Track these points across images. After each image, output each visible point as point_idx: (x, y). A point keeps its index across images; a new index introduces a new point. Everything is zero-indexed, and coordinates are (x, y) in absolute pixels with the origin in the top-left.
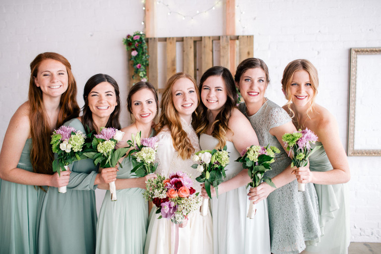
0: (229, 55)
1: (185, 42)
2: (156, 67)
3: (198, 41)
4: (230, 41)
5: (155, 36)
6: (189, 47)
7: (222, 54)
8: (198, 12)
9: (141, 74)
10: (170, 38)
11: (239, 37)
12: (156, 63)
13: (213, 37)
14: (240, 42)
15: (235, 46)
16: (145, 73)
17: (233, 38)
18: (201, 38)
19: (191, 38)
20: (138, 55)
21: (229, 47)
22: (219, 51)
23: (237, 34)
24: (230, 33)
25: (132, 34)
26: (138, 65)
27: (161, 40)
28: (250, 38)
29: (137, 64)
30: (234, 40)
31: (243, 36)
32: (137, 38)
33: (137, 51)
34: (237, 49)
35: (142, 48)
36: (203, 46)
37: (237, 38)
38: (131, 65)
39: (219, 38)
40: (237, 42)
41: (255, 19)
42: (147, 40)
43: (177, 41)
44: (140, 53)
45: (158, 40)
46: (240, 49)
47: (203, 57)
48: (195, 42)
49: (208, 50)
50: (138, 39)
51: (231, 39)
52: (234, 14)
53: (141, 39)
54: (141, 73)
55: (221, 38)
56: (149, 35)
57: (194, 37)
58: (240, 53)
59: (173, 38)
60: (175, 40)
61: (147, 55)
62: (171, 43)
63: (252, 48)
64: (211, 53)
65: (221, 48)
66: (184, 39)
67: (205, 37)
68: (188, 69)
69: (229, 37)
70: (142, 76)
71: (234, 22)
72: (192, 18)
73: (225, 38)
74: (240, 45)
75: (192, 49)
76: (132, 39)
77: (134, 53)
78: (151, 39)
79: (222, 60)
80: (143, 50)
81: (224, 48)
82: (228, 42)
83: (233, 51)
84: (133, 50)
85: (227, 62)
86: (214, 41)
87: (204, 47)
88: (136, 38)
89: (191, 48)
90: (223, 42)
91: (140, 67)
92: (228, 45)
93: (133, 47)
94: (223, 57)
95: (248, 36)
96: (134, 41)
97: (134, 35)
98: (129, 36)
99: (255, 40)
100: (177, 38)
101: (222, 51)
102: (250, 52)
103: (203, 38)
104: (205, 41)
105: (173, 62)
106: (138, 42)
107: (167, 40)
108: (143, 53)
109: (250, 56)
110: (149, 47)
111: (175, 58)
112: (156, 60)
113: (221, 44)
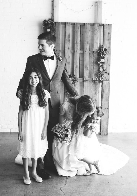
0: (99, 33)
1: (76, 26)
2: (59, 38)
5: (59, 22)
6: (78, 28)
7: (95, 33)
10: (68, 23)
12: (60, 36)
13: (90, 24)
14: (105, 27)
17: (101, 25)
18: (84, 24)
19: (79, 23)
20: (51, 31)
21: (99, 30)
23: (103, 23)
24: (99, 22)
27: (62, 23)
28: (110, 25)
31: (106, 24)
33: (50, 29)
35: (53, 27)
37: (103, 25)
39: (94, 24)
40: (102, 27)
41: (111, 15)
42: (55, 23)
47: (85, 34)
48: (81, 26)
49: (88, 30)
51: (100, 25)
52: (101, 12)
53: (52, 22)
55: (95, 24)
56: (55, 20)
57: (81, 23)
59: (69, 23)
60: (70, 24)
61: (55, 31)
62: (68, 26)
63: (111, 31)
64: (89, 32)
65: (95, 30)
66: (76, 24)
67: (86, 23)
68: (77, 40)
69: (99, 24)
71: (101, 16)
73: (97, 25)
74: (105, 29)
78: (57, 22)
79: (95, 36)
80: (53, 29)
81: (96, 30)
83: (101, 32)
84: (48, 28)
85: (98, 38)
87: (86, 29)
88: (50, 22)
89: (79, 29)
92: (98, 28)
93: (48, 27)
94: (96, 34)
96: (48, 23)
97: (48, 20)
98: (45, 20)
99: (112, 26)
100: (72, 23)
101: (95, 31)
103: (85, 24)
104: (86, 26)
105: (69, 36)
106: (51, 24)
107: (66, 24)
108: (53, 30)
109: (110, 35)
110: (56, 27)
111: (70, 34)
112: (60, 34)
113: (95, 28)
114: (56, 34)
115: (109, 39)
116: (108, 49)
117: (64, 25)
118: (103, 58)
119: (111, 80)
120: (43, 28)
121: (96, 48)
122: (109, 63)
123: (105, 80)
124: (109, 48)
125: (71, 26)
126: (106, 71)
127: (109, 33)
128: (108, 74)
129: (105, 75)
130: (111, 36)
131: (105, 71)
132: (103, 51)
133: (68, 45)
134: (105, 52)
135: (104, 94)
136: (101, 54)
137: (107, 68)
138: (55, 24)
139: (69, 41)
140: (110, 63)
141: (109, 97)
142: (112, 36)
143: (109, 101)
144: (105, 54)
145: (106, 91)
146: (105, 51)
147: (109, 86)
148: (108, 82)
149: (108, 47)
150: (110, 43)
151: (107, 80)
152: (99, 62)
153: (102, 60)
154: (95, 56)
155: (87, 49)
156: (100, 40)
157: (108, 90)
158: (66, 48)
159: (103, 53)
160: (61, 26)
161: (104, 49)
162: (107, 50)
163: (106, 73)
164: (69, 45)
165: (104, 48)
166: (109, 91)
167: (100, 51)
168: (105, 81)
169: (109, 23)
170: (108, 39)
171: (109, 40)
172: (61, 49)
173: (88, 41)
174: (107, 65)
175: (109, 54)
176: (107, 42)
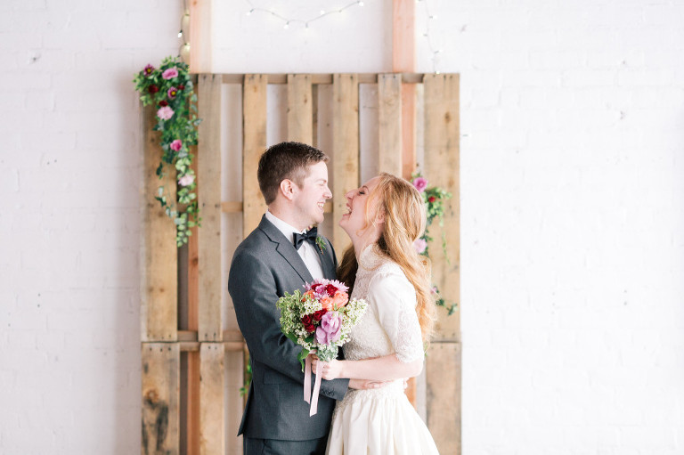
0: (400, 119)
1: (290, 87)
2: (217, 148)
3: (324, 85)
4: (401, 86)
5: (213, 71)
6: (302, 99)
7: (382, 118)
8: (322, 12)
9: (180, 166)
10: (253, 76)
11: (425, 78)
12: (217, 137)
13: (359, 75)
14: (426, 89)
15: (415, 98)
16: (188, 162)
17: (410, 80)
18: (332, 76)
19: (306, 77)
20: (175, 116)
21: (401, 102)
22: (375, 109)
23: (418, 70)
24: (400, 64)
25: (157, 66)
26: (175, 142)
27: (228, 78)
28: (451, 79)
29: (171, 140)
30: (413, 83)
31: (434, 75)
32: (172, 74)
33: (173, 107)
34: (419, 105)
35: (185, 99)
36: (335, 98)
37: (421, 78)
38: (153, 140)
39: (376, 78)
40: (420, 87)
41: (463, 29)
42: (196, 78)
43: (269, 83)
44: (180, 114)
45: (221, 81)
46: (426, 107)
47: (336, 124)
48: (315, 86)
49: (348, 107)
50: (175, 78)
51: (405, 82)
52: (412, 19)
53: (181, 77)
54: (180, 162)
55: (380, 77)
56: (196, 66)
57: (313, 75)
58: (426, 116)
59: (261, 76)
60: (266, 79)
61: (194, 117)
62: (255, 89)
63: (457, 106)
64: (356, 114)
65: (381, 102)
66: (290, 78)
67: (340, 76)
69: (399, 77)
70: (183, 169)
71: (411, 39)
72: (307, 26)
73: (389, 79)
74: (426, 97)
75: (309, 105)
76: (160, 77)
77: (165, 113)
78: (205, 77)
79: (381, 132)
80: (185, 106)
81: (388, 103)
82: (398, 89)
83: (410, 111)
84: (163, 104)
85: (396, 139)
86: (361, 85)
87: (339, 100)
88: (170, 74)
89: (306, 101)
90: (384, 87)
91: (179, 147)
92: (397, 96)
93: (160, 99)
94: (386, 124)
95: (445, 77)
96: (162, 82)
97: (164, 68)
98: (149, 70)
99: (464, 85)
100: (272, 75)
101: (382, 111)
102: (452, 115)
103: (336, 78)
104: (340, 87)
105: (262, 135)
106: (174, 84)
107: (247, 81)
108: (186, 112)
109: (452, 123)
110: (199, 98)
111: (264, 127)
112: (217, 129)
113: (381, 93)
114: (200, 131)
115: (449, 141)
116: (444, 192)
117: (240, 86)
119: (466, 338)
120: (141, 102)
122: (450, 255)
123: (438, 336)
124: (452, 184)
125: (269, 88)
126: (440, 296)
127: (447, 117)
128: (451, 311)
130: (457, 128)
134: (430, 206)
135: (436, 407)
137: (443, 281)
138: (196, 82)
140: (458, 258)
141: (459, 421)
142: (462, 131)
143: (460, 441)
145: (444, 393)
146: (430, 200)
147: (459, 368)
148: (451, 346)
149: (445, 180)
150: (453, 164)
151: (449, 337)
153: (418, 245)
156: (409, 148)
157: (452, 387)
158: (246, 193)
160: (224, 92)
161: (428, 192)
162: (438, 195)
163: (440, 303)
165: (428, 186)
166: (458, 389)
168: (439, 345)
169: (448, 71)
170: (444, 143)
171: (448, 147)
172: (223, 196)
173: (349, 159)
174: (444, 268)
175: (452, 214)
176: (439, 160)
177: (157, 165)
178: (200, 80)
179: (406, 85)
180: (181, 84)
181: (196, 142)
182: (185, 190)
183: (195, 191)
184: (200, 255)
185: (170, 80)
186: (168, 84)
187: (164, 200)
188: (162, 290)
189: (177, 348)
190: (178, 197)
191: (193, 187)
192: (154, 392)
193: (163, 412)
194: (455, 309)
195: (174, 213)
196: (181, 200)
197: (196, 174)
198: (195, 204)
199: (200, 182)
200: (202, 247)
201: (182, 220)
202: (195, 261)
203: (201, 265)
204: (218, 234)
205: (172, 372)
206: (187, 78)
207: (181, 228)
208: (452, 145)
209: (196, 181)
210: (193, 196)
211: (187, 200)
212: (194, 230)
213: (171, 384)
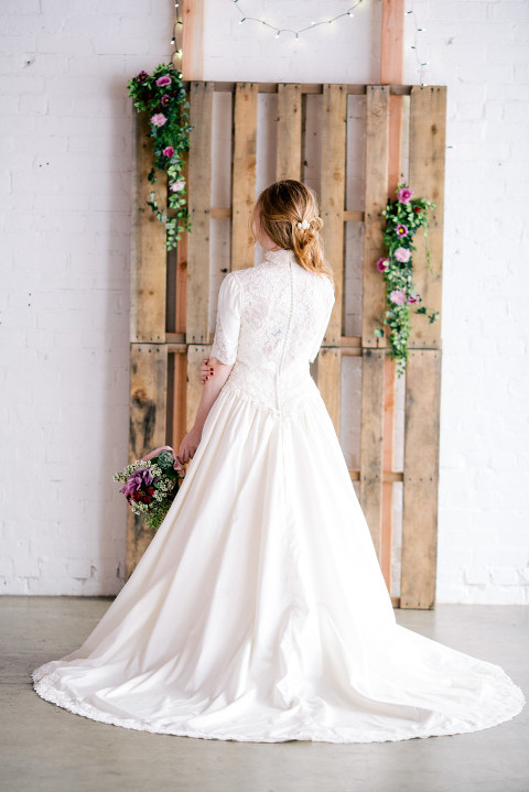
0: (388, 131)
1: (280, 96)
2: (208, 156)
3: (314, 94)
4: (389, 98)
5: (205, 79)
6: (292, 108)
7: (370, 128)
8: (313, 23)
9: (171, 172)
10: (244, 84)
11: (413, 90)
12: (208, 144)
13: (348, 85)
14: (414, 101)
15: (402, 109)
16: (179, 169)
17: (398, 92)
18: (321, 87)
19: (297, 86)
20: (168, 123)
21: (388, 113)
22: (362, 120)
23: (406, 82)
24: (389, 76)
25: (151, 73)
26: (167, 148)
27: (219, 86)
28: (439, 92)
29: (164, 146)
30: (401, 95)
31: (422, 88)
32: (165, 82)
33: (166, 115)
34: (405, 115)
35: (178, 107)
36: (325, 107)
37: (409, 90)
38: (145, 146)
39: (364, 89)
40: (407, 99)
41: (450, 42)
42: (188, 85)
43: (260, 92)
44: (172, 121)
45: (213, 89)
46: (412, 119)
47: (324, 133)
48: (304, 96)
49: (337, 117)
50: (169, 86)
51: (393, 93)
52: (401, 31)
53: (175, 85)
54: (171, 168)
55: (369, 88)
56: (187, 75)
57: (304, 85)
58: (412, 127)
59: (252, 84)
60: (256, 88)
61: (186, 124)
62: (246, 97)
63: (443, 118)
64: (343, 125)
65: (369, 114)
66: (281, 88)
67: (329, 86)
68: (287, 163)
69: (387, 88)
70: (174, 175)
71: (400, 51)
72: (297, 36)
73: (378, 90)
74: (412, 109)
75: (299, 115)
76: (153, 84)
77: (158, 120)
78: (197, 84)
79: (369, 143)
80: (178, 114)
81: (376, 114)
82: (386, 101)
83: (397, 123)
84: (157, 111)
85: (383, 149)
86: (350, 96)
87: (329, 110)
88: (163, 82)
89: (295, 111)
90: (373, 98)
91: (171, 153)
92: (384, 108)
93: (154, 106)
94: (373, 135)
95: (433, 89)
96: (155, 89)
97: (158, 75)
98: (143, 77)
99: (451, 97)
100: (263, 84)
101: (369, 122)
102: (438, 128)
103: (325, 88)
104: (329, 97)
105: (251, 143)
106: (167, 92)
107: (238, 89)
108: (178, 119)
109: (438, 135)
110: (191, 106)
111: (254, 135)
112: (208, 137)
113: (369, 104)
114: (191, 138)
115: (435, 154)
116: (429, 203)
117: (230, 94)
118: (407, 243)
119: (446, 346)
120: (135, 109)
121: (376, 198)
122: (433, 264)
123: (418, 343)
124: (436, 195)
125: (260, 97)
126: (422, 305)
127: (434, 129)
128: (432, 319)
129: (418, 323)
130: (443, 140)
131: (418, 305)
132: (408, 213)
133: (247, 185)
134: (416, 217)
135: (416, 412)
136: (395, 225)
137: (426, 290)
138: (188, 90)
139: (252, 165)
140: (441, 268)
141: (437, 425)
142: (448, 143)
143: (438, 445)
144: (413, 225)
145: (424, 399)
146: (415, 211)
147: (438, 374)
148: (432, 353)
149: (429, 192)
150: (439, 176)
151: (429, 344)
152: (386, 263)
153: (402, 255)
154: (371, 233)
155: (332, 203)
156: (395, 160)
157: (431, 392)
158: (235, 200)
159: (405, 220)
160: (216, 100)
161: (413, 203)
162: (423, 206)
163: (422, 311)
164: (252, 184)
165: (413, 197)
166: (437, 395)
167: (394, 212)
168: (420, 352)
169: (434, 83)
170: (430, 155)
171: (434, 159)
172: (212, 202)
173: (337, 169)
174: (426, 276)
175: (436, 224)
176: (424, 171)
177: (149, 171)
178: (193, 88)
179: (394, 97)
180: (174, 91)
181: (187, 149)
182: (176, 196)
183: (186, 197)
184: (189, 260)
185: (164, 87)
186: (161, 92)
187: (156, 204)
188: (151, 293)
189: (165, 350)
190: (168, 203)
191: (183, 192)
192: (143, 392)
193: (151, 411)
194: (436, 317)
195: (165, 218)
196: (171, 205)
197: (186, 180)
198: (185, 210)
199: (190, 188)
200: (191, 251)
201: (172, 225)
202: (184, 265)
203: (189, 269)
204: (207, 239)
205: (159, 373)
206: (181, 85)
207: (172, 232)
208: (437, 157)
209: (186, 188)
210: (183, 202)
211: (178, 206)
212: (184, 235)
213: (159, 384)
